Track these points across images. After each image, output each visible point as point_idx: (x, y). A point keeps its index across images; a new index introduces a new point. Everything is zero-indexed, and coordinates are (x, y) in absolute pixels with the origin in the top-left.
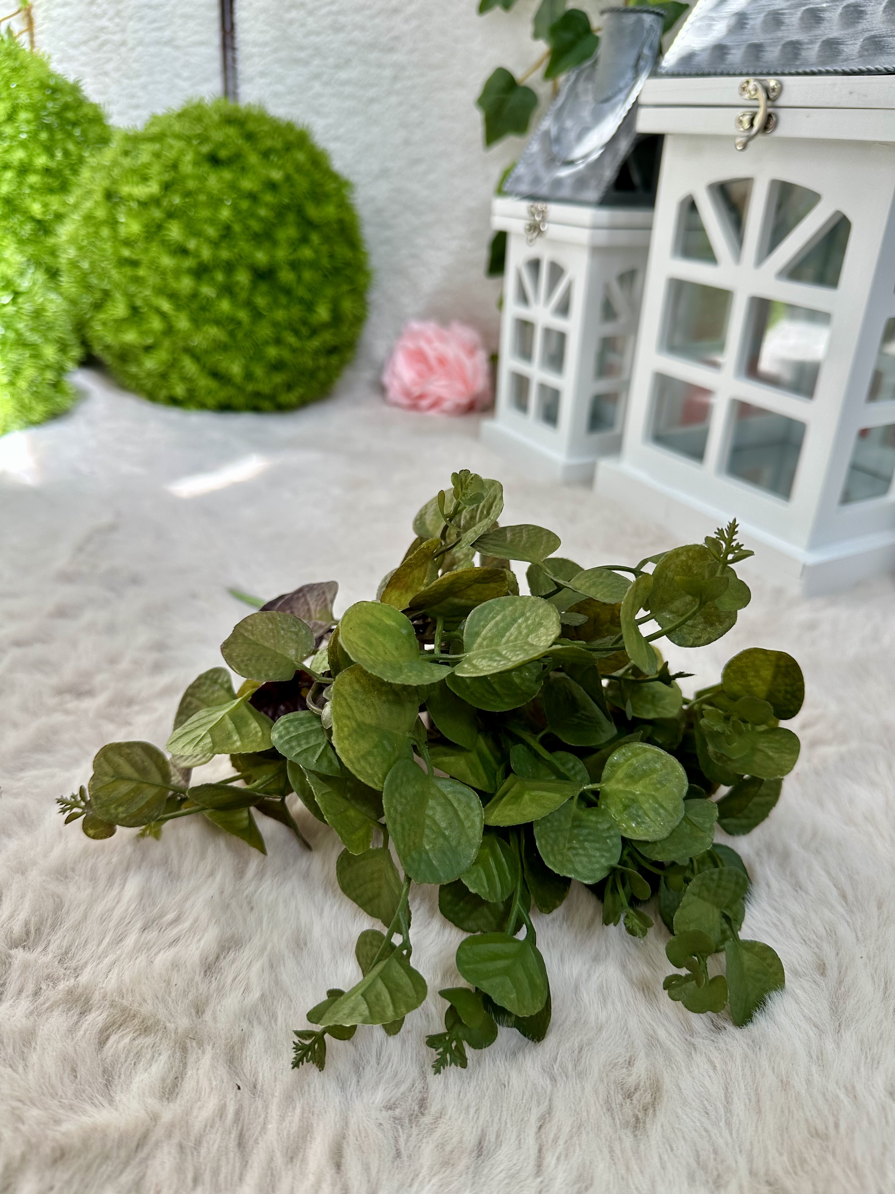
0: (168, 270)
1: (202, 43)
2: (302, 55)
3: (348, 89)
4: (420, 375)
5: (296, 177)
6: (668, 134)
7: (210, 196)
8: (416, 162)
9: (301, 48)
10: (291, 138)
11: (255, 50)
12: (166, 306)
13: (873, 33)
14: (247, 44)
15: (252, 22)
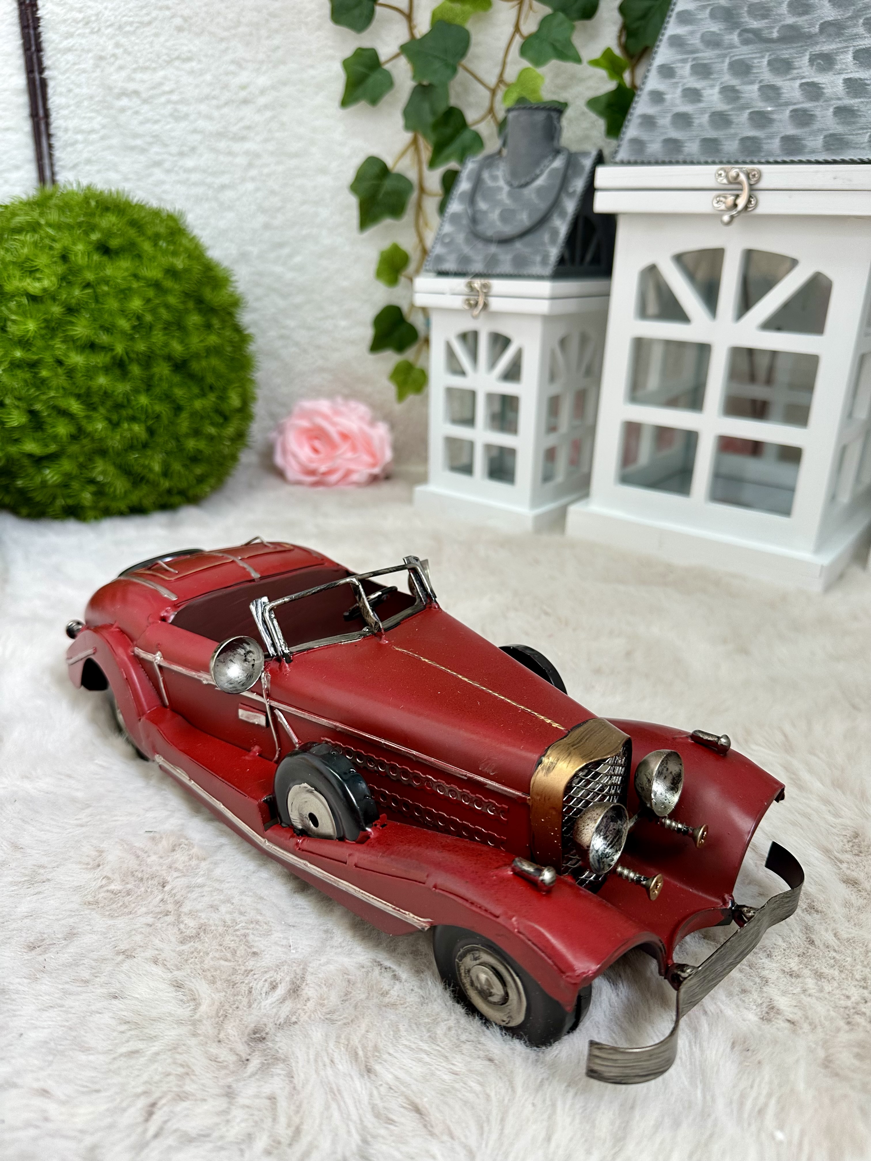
6: (620, 214)
13: (831, 132)
14: (66, 130)
15: (72, 108)
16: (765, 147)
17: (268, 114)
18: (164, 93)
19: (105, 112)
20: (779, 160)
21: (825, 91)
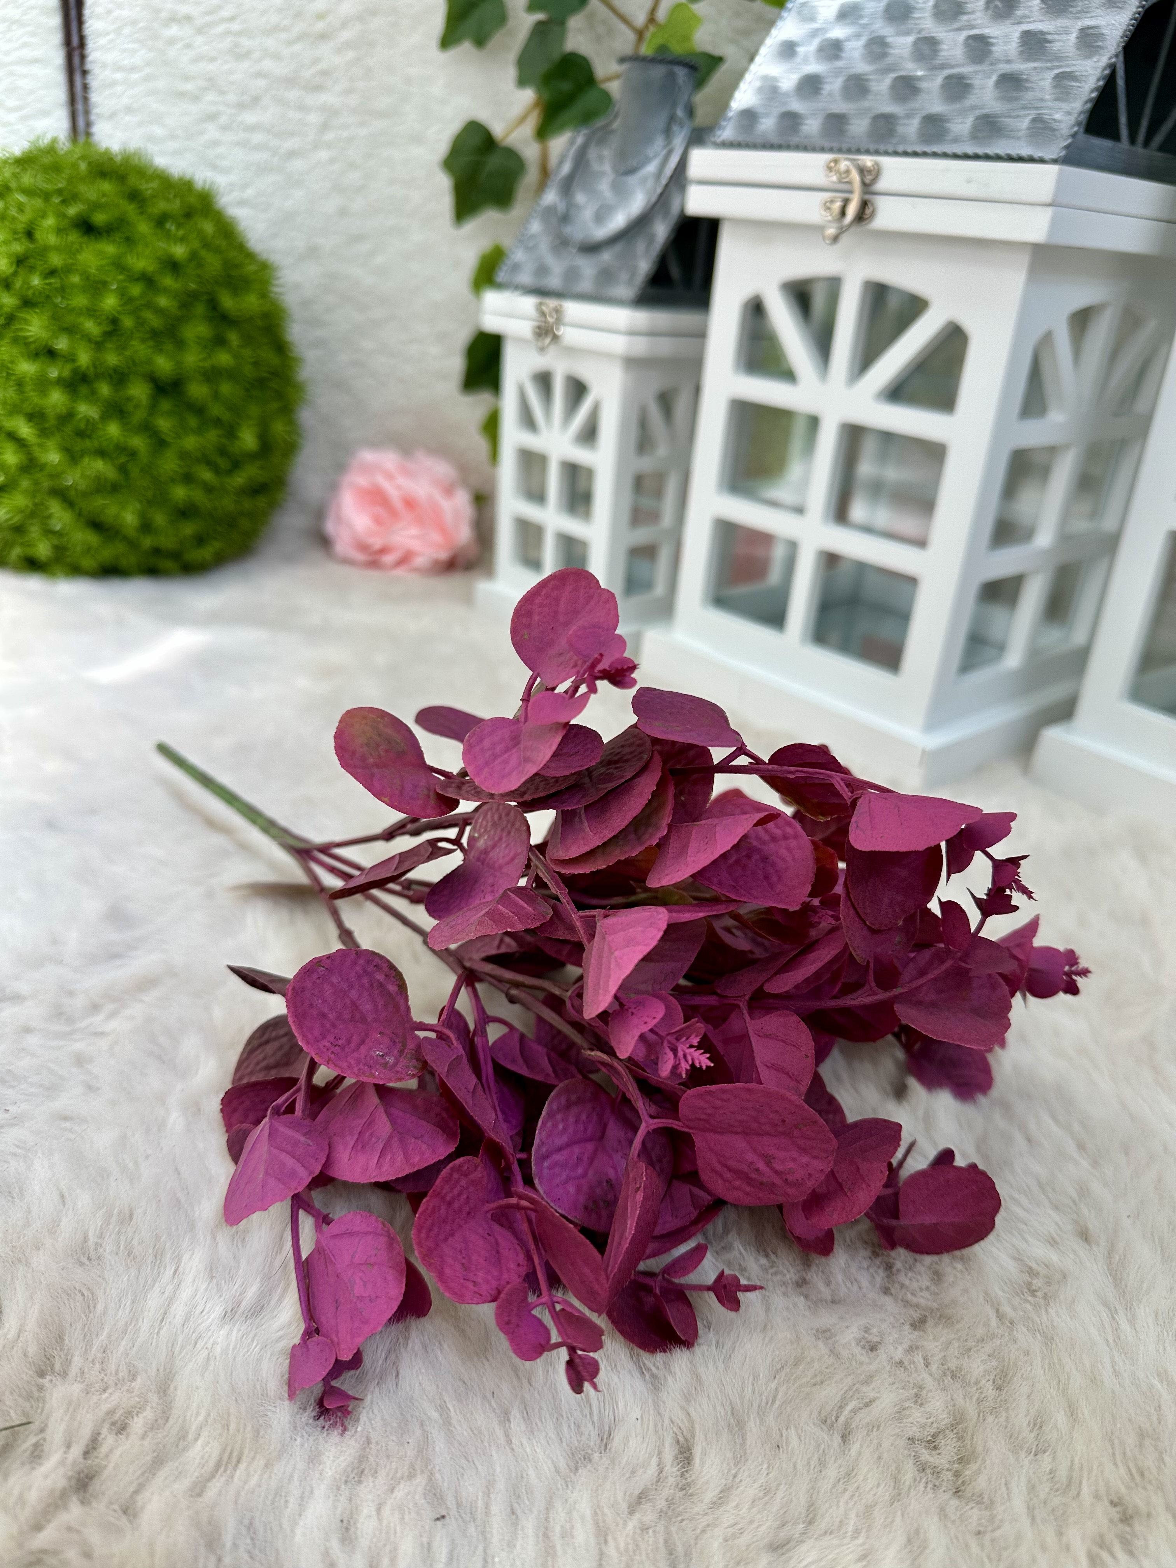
0: (28, 379)
1: (35, 61)
2: (189, 87)
3: (257, 138)
4: (378, 521)
5: (203, 253)
6: (724, 219)
7: (86, 276)
8: (359, 238)
9: (186, 78)
10: (192, 200)
11: (119, 76)
12: (25, 430)
13: (985, 111)
14: (104, 66)
15: (112, 36)
16: (900, 129)
17: (351, 55)
18: (222, 21)
19: (150, 43)
20: (909, 150)
21: (994, 49)
